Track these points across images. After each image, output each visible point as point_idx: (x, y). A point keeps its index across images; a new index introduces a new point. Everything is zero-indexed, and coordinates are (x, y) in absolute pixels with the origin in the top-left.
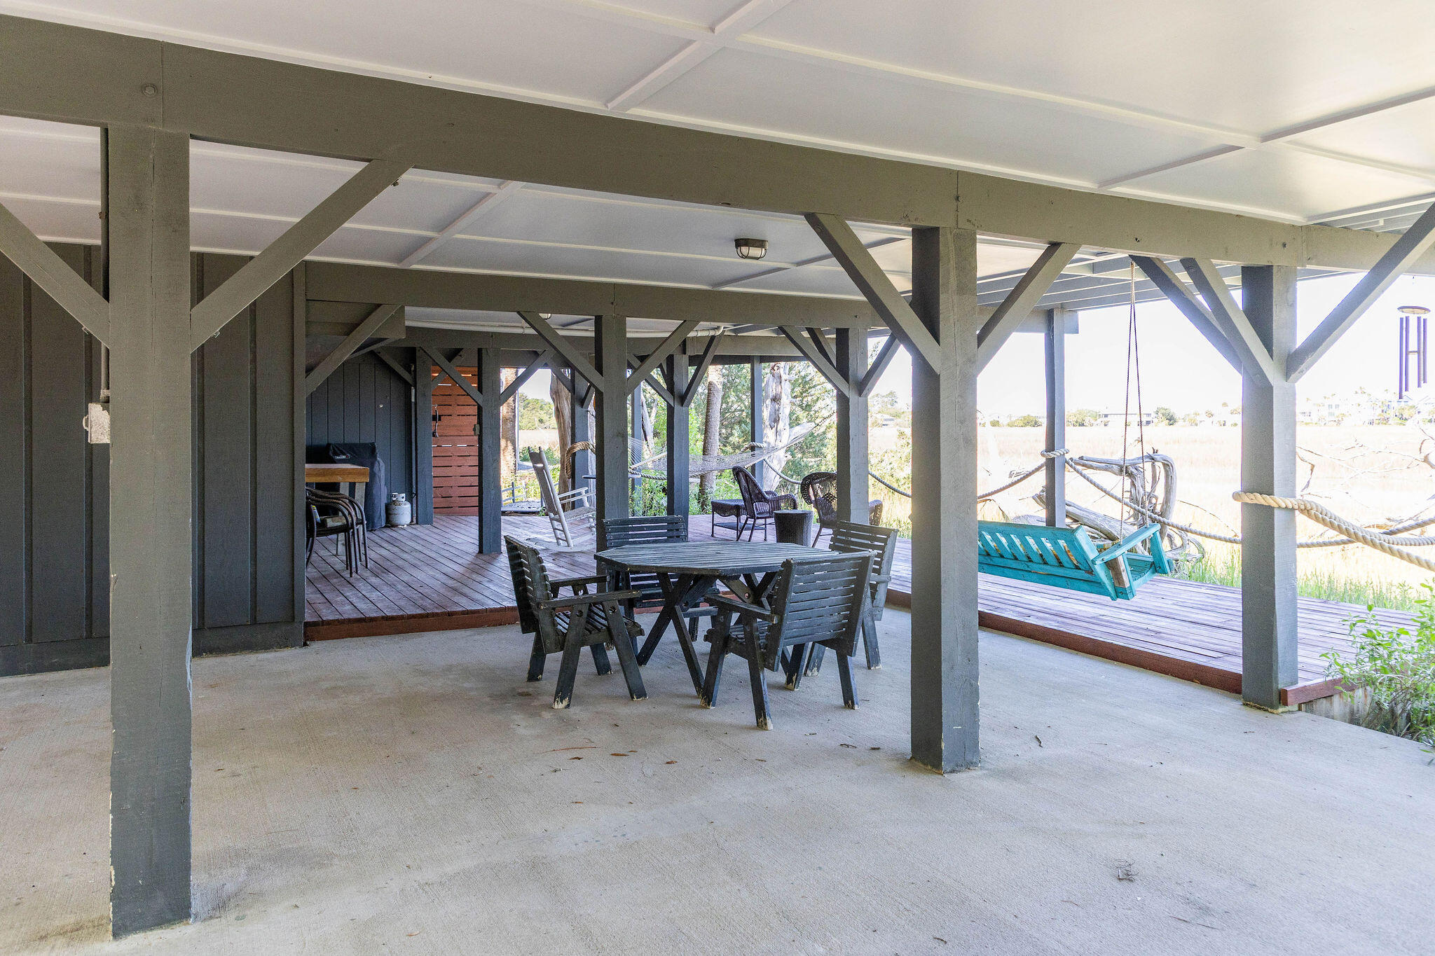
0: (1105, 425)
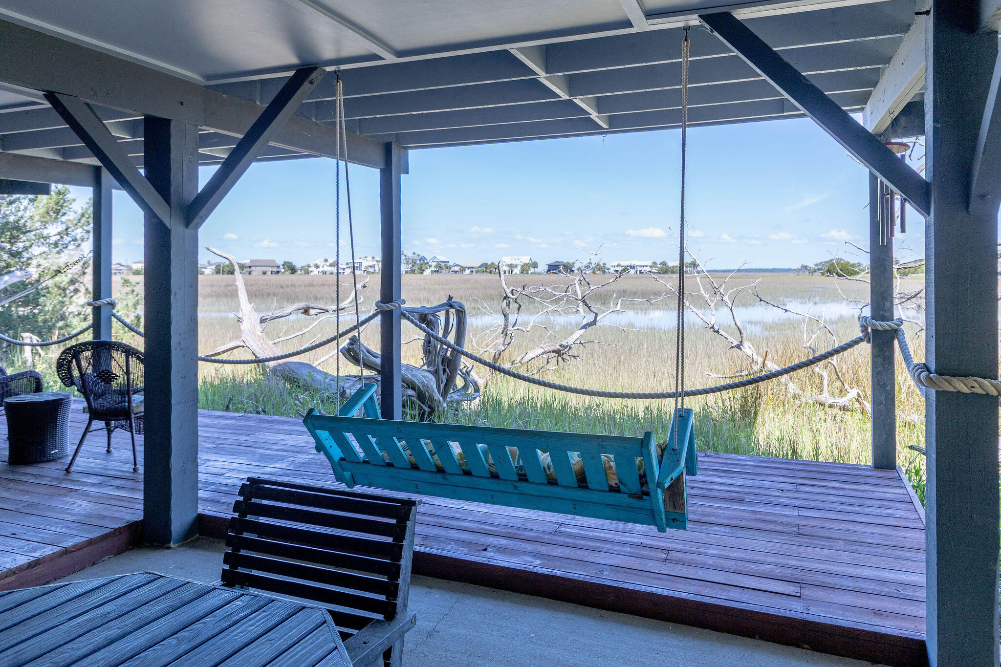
0: (250, 274)
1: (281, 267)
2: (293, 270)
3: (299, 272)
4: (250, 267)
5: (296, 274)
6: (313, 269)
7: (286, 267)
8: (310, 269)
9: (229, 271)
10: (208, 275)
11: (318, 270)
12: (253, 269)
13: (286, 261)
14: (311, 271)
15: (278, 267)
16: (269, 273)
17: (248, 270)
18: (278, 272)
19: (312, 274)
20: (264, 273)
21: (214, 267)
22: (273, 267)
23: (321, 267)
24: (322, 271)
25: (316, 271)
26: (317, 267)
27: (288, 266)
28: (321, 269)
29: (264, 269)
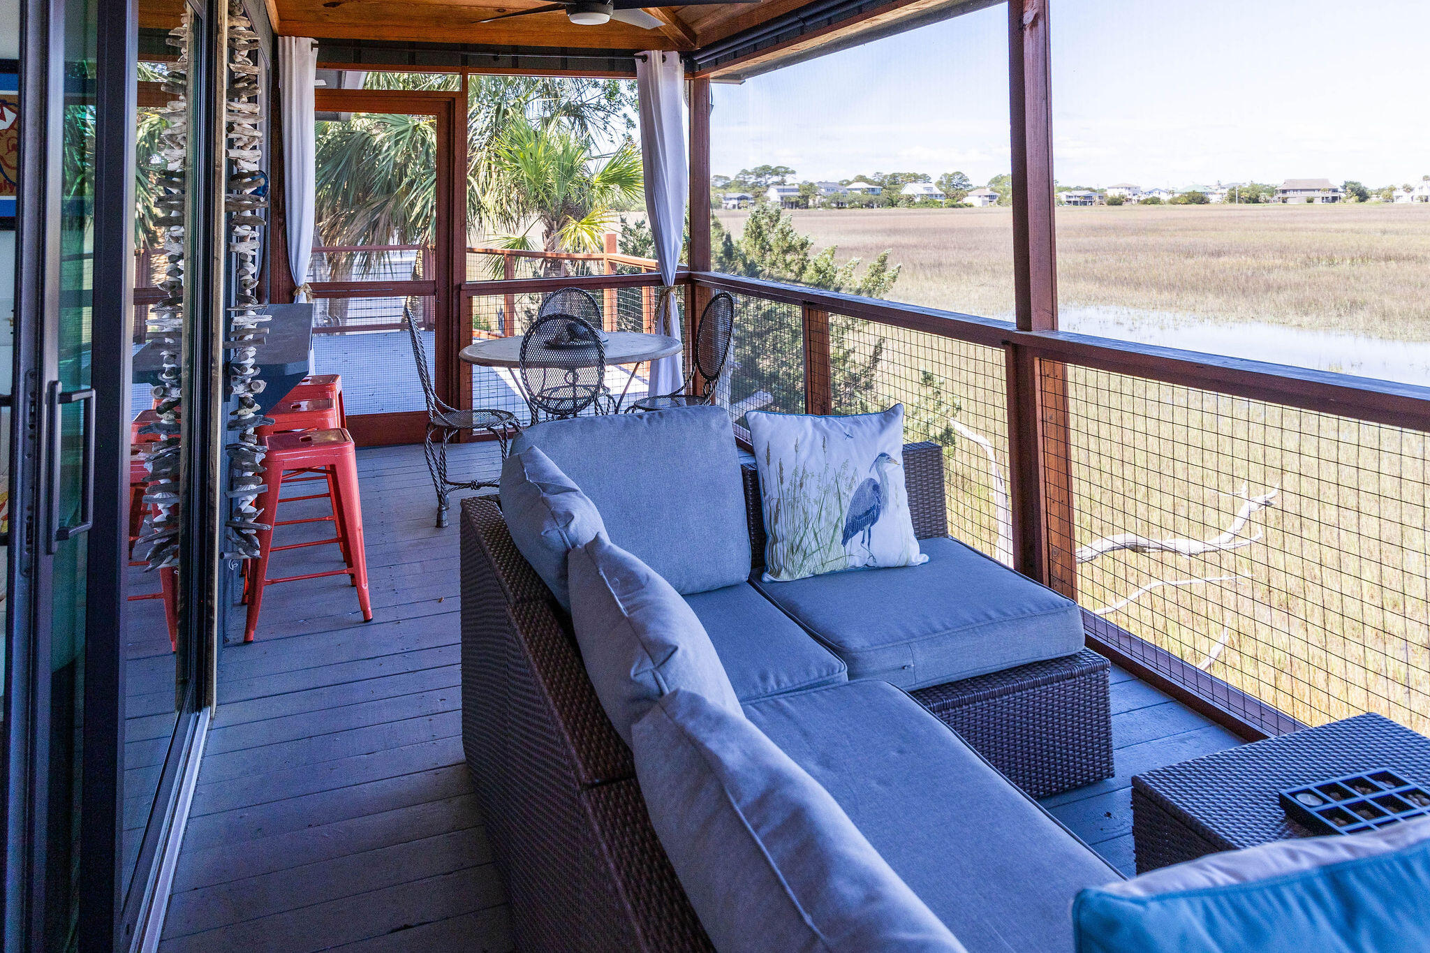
1: (1340, 190)
2: (1362, 196)
3: (1374, 199)
4: (1284, 191)
5: (1368, 201)
6: (1401, 192)
7: (1349, 191)
8: (1395, 194)
9: (1250, 198)
10: (1216, 203)
11: (1411, 194)
12: (1288, 194)
13: (1348, 180)
14: (1398, 197)
15: (1335, 191)
16: (1318, 202)
17: (1281, 195)
18: (1334, 199)
19: (1399, 201)
20: (1310, 201)
21: (1226, 191)
22: (1324, 190)
23: (1416, 189)
24: (1420, 197)
25: (1405, 198)
26: (1408, 189)
27: (1352, 190)
28: (1417, 193)
29: (1310, 194)
